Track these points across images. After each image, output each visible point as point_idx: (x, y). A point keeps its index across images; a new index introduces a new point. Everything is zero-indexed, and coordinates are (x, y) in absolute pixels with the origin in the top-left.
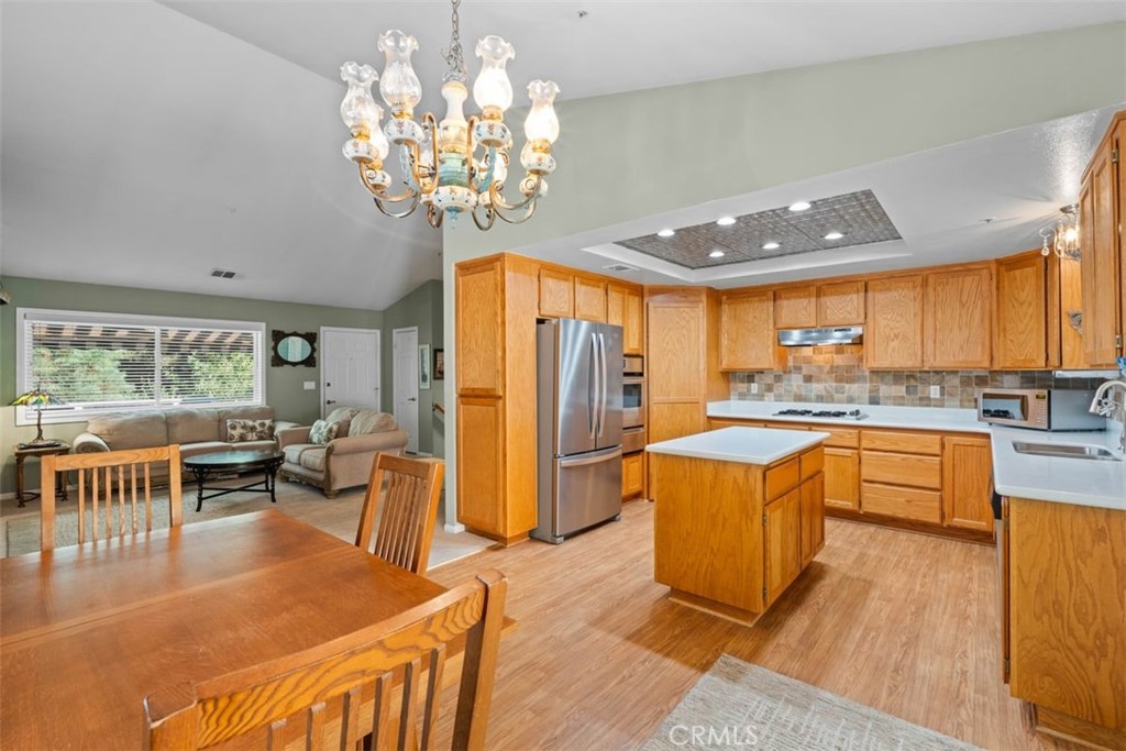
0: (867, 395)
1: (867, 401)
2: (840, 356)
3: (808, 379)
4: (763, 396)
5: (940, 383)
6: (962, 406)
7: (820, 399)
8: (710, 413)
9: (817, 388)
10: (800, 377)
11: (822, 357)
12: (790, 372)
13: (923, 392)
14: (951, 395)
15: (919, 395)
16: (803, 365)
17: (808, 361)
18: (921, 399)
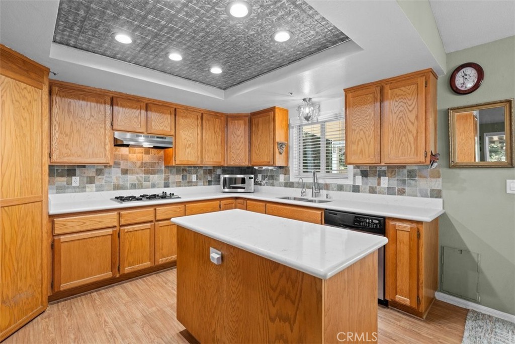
0: (162, 182)
1: (163, 186)
2: (147, 155)
3: (125, 172)
4: (85, 187)
5: (196, 173)
6: (204, 185)
7: (134, 186)
8: (52, 212)
9: (131, 178)
10: (119, 171)
11: (135, 155)
12: (110, 166)
13: (189, 179)
14: (200, 179)
15: (188, 180)
16: (122, 162)
17: (125, 159)
18: (188, 182)
